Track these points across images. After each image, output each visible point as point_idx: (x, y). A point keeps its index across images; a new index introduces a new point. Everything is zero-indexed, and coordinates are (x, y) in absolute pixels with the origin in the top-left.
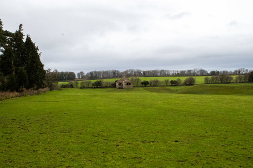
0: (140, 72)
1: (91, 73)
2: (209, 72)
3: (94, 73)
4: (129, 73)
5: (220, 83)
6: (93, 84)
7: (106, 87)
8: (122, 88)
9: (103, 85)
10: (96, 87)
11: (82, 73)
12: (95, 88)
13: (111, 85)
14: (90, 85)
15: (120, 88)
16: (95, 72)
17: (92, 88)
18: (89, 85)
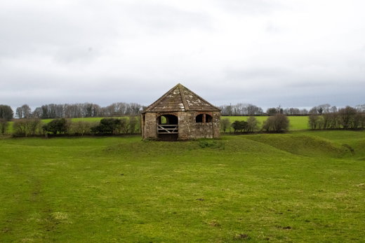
0: (138, 109)
1: (44, 109)
2: (265, 111)
3: (49, 109)
4: (117, 109)
5: (343, 129)
6: (45, 128)
7: (77, 135)
8: (175, 137)
9: (71, 130)
10: (54, 136)
11: (26, 107)
12: (50, 136)
13: (89, 130)
14: (37, 130)
15: (162, 136)
16: (52, 106)
17: (42, 136)
18: (34, 130)
